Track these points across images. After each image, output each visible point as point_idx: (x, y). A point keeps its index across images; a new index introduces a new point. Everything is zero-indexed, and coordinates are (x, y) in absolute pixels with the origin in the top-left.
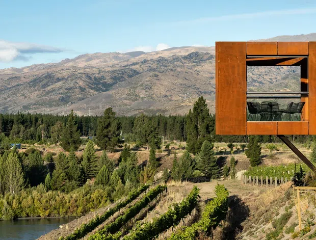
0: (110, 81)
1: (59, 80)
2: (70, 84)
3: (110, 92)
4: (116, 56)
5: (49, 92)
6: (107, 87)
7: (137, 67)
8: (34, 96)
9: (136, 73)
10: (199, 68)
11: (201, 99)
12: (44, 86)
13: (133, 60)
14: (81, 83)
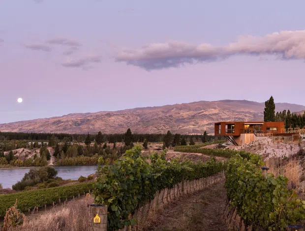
0: (80, 123)
1: (63, 122)
2: (66, 124)
3: (81, 126)
4: (81, 114)
5: (59, 126)
6: (79, 125)
7: (89, 118)
8: (54, 127)
9: (89, 120)
10: (110, 118)
11: (129, 129)
12: (58, 124)
13: (87, 116)
14: (70, 123)
